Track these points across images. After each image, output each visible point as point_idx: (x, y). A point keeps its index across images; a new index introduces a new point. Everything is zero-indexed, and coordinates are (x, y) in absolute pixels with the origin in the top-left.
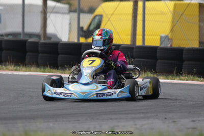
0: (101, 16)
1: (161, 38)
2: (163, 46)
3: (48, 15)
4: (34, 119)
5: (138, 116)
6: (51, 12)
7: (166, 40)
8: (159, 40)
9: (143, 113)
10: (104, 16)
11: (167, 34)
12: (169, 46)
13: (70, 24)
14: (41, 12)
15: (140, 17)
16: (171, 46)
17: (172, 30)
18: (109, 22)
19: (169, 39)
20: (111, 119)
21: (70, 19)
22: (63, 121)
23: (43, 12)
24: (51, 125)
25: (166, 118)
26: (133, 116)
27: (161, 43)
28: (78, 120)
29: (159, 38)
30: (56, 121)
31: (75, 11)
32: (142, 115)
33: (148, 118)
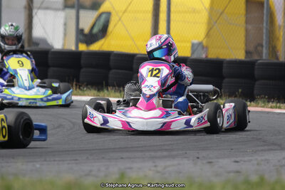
0: (109, 14)
1: (193, 45)
2: (195, 56)
3: (34, 11)
4: (13, 158)
5: (159, 154)
6: (39, 8)
7: (200, 48)
8: (190, 49)
9: (166, 150)
10: (113, 13)
11: (200, 40)
12: (204, 56)
13: (65, 24)
14: (25, 8)
15: (163, 16)
16: (206, 57)
17: (208, 35)
18: (120, 22)
19: (203, 47)
20: (122, 158)
21: (66, 18)
22: (54, 161)
23: (27, 6)
24: (38, 166)
25: (198, 158)
26: (153, 154)
27: (193, 53)
28: (76, 160)
29: (189, 45)
30: (45, 160)
31: (72, 7)
32: (165, 153)
33: (173, 157)
